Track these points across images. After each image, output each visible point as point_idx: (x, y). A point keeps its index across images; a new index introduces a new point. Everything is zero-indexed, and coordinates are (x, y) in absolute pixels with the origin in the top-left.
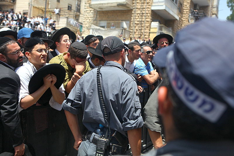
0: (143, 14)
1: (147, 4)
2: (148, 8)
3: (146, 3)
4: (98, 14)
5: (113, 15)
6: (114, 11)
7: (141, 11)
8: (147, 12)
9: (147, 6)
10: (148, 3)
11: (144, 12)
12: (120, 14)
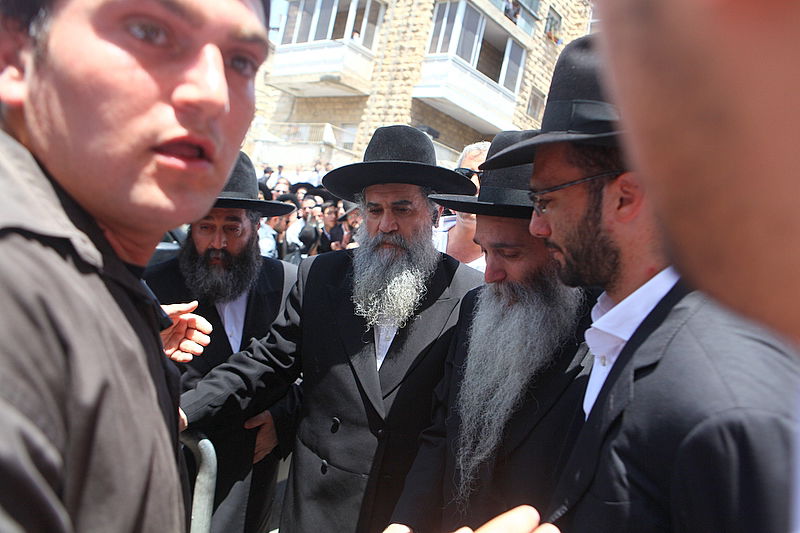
0: (390, 107)
1: (403, 82)
2: (405, 92)
3: (401, 77)
4: (295, 107)
5: (324, 110)
6: (328, 98)
7: (388, 101)
8: (401, 104)
9: (404, 88)
10: (405, 79)
11: (391, 103)
12: (340, 107)
